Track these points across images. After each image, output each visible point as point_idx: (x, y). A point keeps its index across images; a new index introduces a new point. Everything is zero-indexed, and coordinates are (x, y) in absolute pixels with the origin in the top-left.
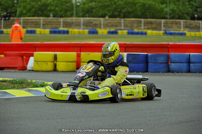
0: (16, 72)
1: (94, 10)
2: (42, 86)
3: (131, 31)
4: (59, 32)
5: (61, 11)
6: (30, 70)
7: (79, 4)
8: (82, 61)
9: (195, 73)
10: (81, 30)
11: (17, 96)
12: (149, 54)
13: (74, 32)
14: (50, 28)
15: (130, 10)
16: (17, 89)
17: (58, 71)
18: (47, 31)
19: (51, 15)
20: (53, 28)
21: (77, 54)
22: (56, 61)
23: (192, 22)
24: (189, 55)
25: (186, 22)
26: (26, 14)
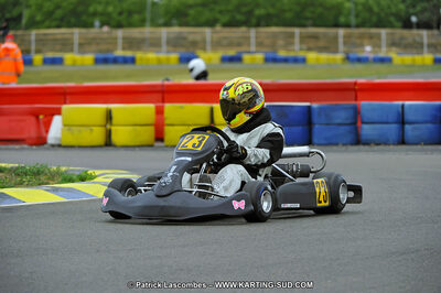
0: (23, 149)
1: (192, 12)
2: (83, 179)
3: (272, 55)
4: (115, 61)
5: (120, 14)
6: (53, 146)
8: (167, 122)
9: (416, 144)
10: (162, 56)
11: (29, 202)
12: (315, 105)
13: (148, 60)
14: (95, 52)
15: (271, 11)
16: (27, 186)
17: (115, 146)
18: (89, 58)
19: (97, 23)
20: (100, 51)
21: (157, 108)
22: (111, 124)
23: (406, 32)
24: (403, 106)
25: (392, 34)
26: (43, 22)
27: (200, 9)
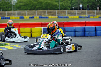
1: (22, 7)
3: (41, 17)
4: (6, 18)
5: (6, 8)
7: (14, 4)
9: (79, 36)
10: (16, 17)
13: (13, 18)
14: (1, 16)
15: (40, 6)
19: (1, 10)
20: (2, 16)
23: (72, 11)
24: (75, 28)
27: (24, 6)
